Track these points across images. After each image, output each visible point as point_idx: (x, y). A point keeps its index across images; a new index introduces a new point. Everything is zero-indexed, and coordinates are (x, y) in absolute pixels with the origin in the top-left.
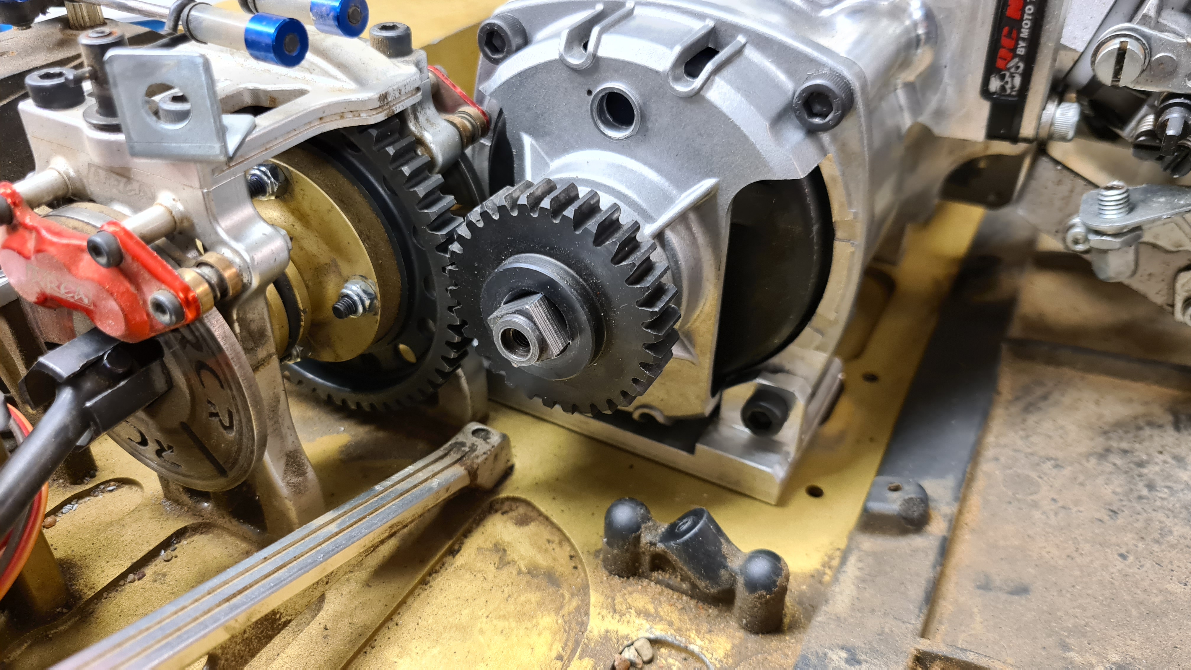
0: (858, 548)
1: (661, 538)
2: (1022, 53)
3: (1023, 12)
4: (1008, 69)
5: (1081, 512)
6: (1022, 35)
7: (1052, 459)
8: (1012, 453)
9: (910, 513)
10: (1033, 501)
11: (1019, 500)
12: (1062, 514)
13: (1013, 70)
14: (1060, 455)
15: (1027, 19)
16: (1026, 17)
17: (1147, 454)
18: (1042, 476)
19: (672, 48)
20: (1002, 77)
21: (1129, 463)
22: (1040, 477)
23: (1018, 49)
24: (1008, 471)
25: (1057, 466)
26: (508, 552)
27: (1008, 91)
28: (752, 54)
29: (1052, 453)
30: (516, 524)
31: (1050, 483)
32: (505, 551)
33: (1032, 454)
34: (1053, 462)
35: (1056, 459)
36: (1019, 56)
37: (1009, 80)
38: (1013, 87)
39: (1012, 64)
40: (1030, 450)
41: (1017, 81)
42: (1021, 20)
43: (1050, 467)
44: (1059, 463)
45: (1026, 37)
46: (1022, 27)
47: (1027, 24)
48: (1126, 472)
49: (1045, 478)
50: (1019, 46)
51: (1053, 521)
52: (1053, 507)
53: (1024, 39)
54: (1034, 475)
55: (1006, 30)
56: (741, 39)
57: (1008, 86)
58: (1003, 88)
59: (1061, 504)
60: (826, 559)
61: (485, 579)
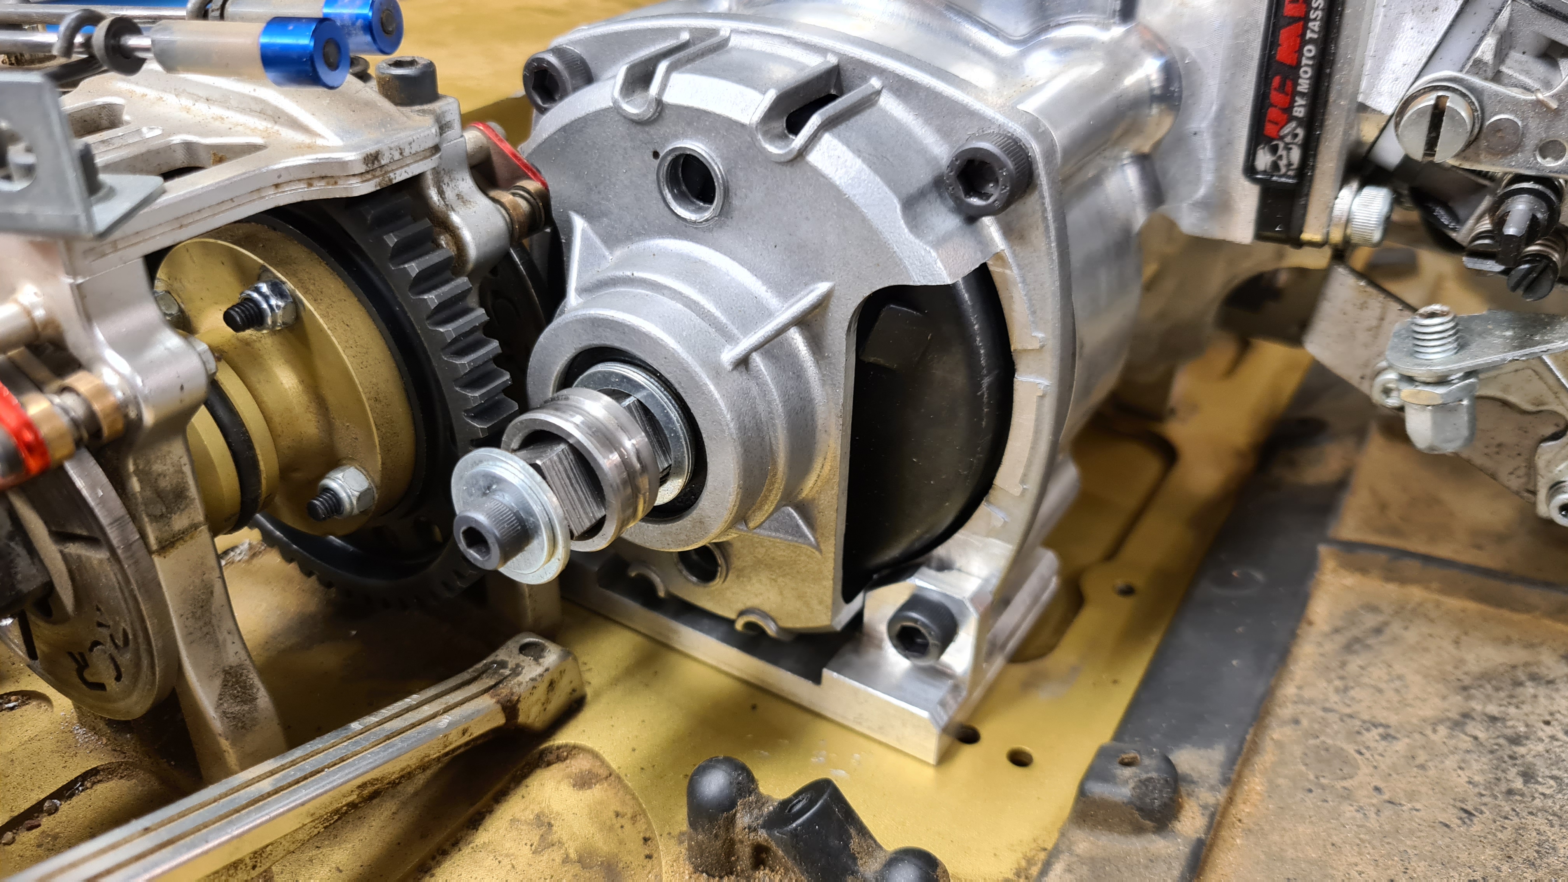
0: (1070, 850)
1: (765, 822)
2: (1301, 115)
3: (1301, 54)
4: (1282, 138)
5: (1417, 810)
6: (1299, 89)
7: (1381, 725)
8: (1321, 713)
9: (1148, 800)
10: (1345, 788)
11: (1323, 787)
12: (1388, 811)
13: (1288, 139)
14: (1393, 719)
15: (1306, 65)
16: (1304, 61)
17: (1527, 726)
18: (1364, 751)
19: (764, 93)
20: (1274, 150)
21: (1498, 737)
22: (1360, 753)
23: (1295, 109)
24: (1312, 742)
25: (1385, 737)
26: (554, 828)
27: (1283, 170)
28: (888, 103)
29: (1382, 716)
30: (574, 786)
31: (1375, 764)
32: (550, 825)
33: (1351, 716)
34: (1381, 730)
35: (1387, 726)
36: (1296, 118)
37: (1284, 153)
38: (1289, 164)
39: (1287, 130)
40: (1348, 711)
41: (1296, 155)
42: (1298, 66)
43: (1378, 738)
44: (1391, 732)
45: (1306, 91)
46: (1299, 77)
47: (1306, 72)
48: (1492, 752)
49: (1368, 754)
50: (1296, 104)
51: (1373, 822)
52: (1374, 801)
53: (1302, 95)
54: (1350, 749)
55: (1276, 81)
56: (875, 82)
57: (1283, 163)
58: (1275, 166)
59: (1386, 797)
60: (1023, 863)
61: (513, 867)
